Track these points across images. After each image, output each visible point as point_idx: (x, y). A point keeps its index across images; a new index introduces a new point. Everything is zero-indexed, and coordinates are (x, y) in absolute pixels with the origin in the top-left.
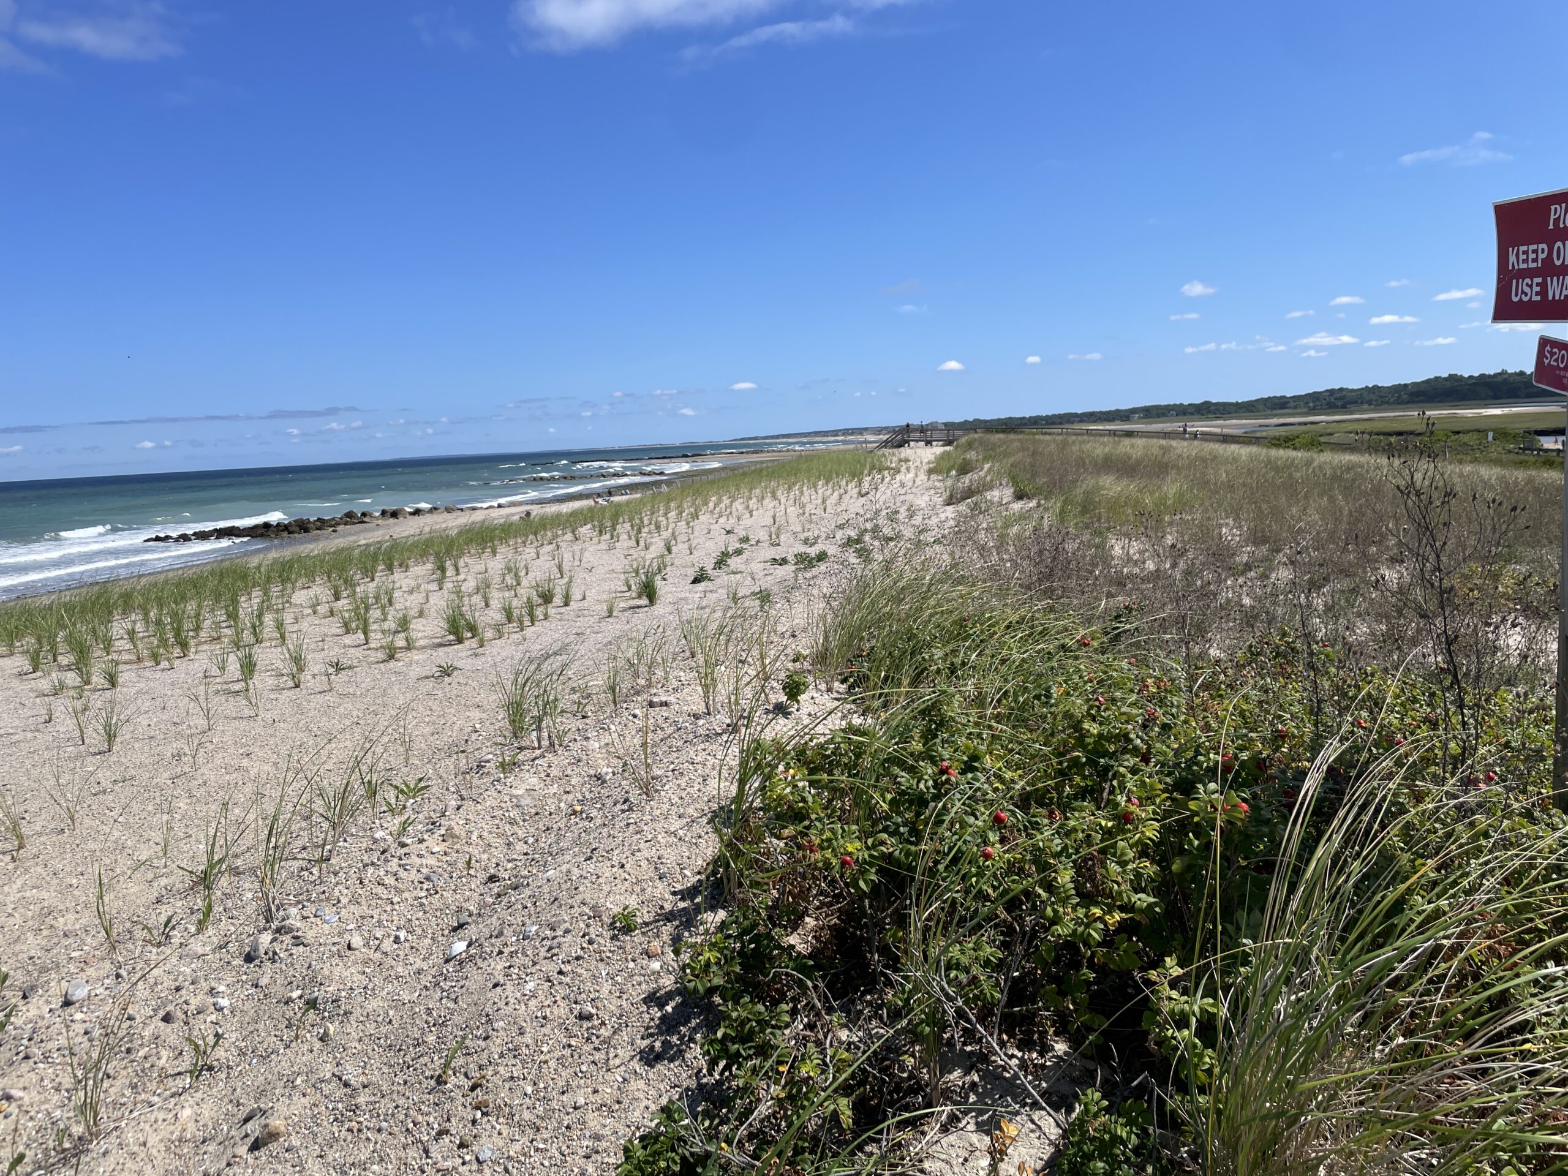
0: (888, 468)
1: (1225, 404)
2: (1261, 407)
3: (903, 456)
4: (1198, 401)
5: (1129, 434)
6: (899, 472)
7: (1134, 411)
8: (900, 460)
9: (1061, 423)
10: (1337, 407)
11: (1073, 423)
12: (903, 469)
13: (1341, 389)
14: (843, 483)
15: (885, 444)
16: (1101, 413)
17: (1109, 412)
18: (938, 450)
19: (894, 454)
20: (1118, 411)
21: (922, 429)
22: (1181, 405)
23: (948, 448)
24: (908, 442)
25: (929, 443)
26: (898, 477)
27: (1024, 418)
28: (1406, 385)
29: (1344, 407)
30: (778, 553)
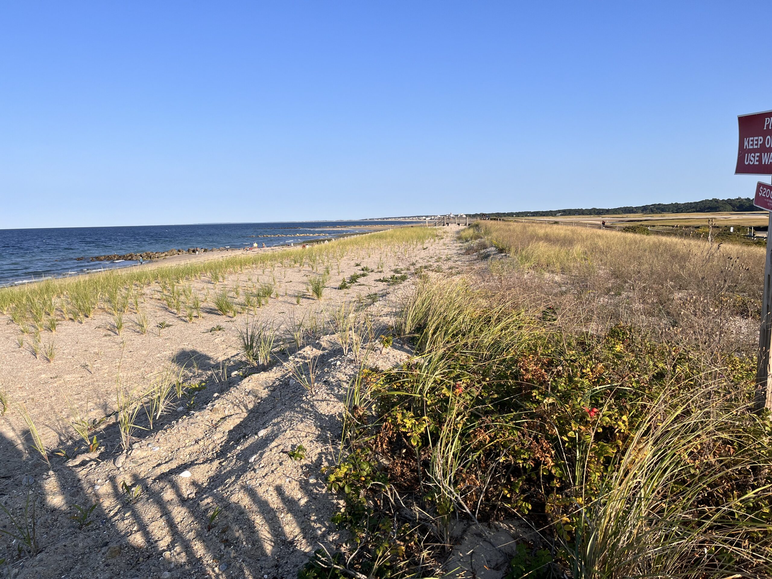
0: (437, 236)
1: (603, 210)
2: (620, 212)
3: (444, 230)
4: (590, 208)
5: (556, 223)
6: (442, 238)
7: (559, 211)
8: (444, 233)
10: (657, 213)
11: (528, 216)
12: (444, 237)
13: (659, 204)
14: (415, 243)
15: (436, 224)
16: (543, 212)
17: (547, 212)
19: (440, 229)
20: (551, 211)
24: (448, 223)
26: (442, 240)
29: (660, 213)
30: (381, 276)
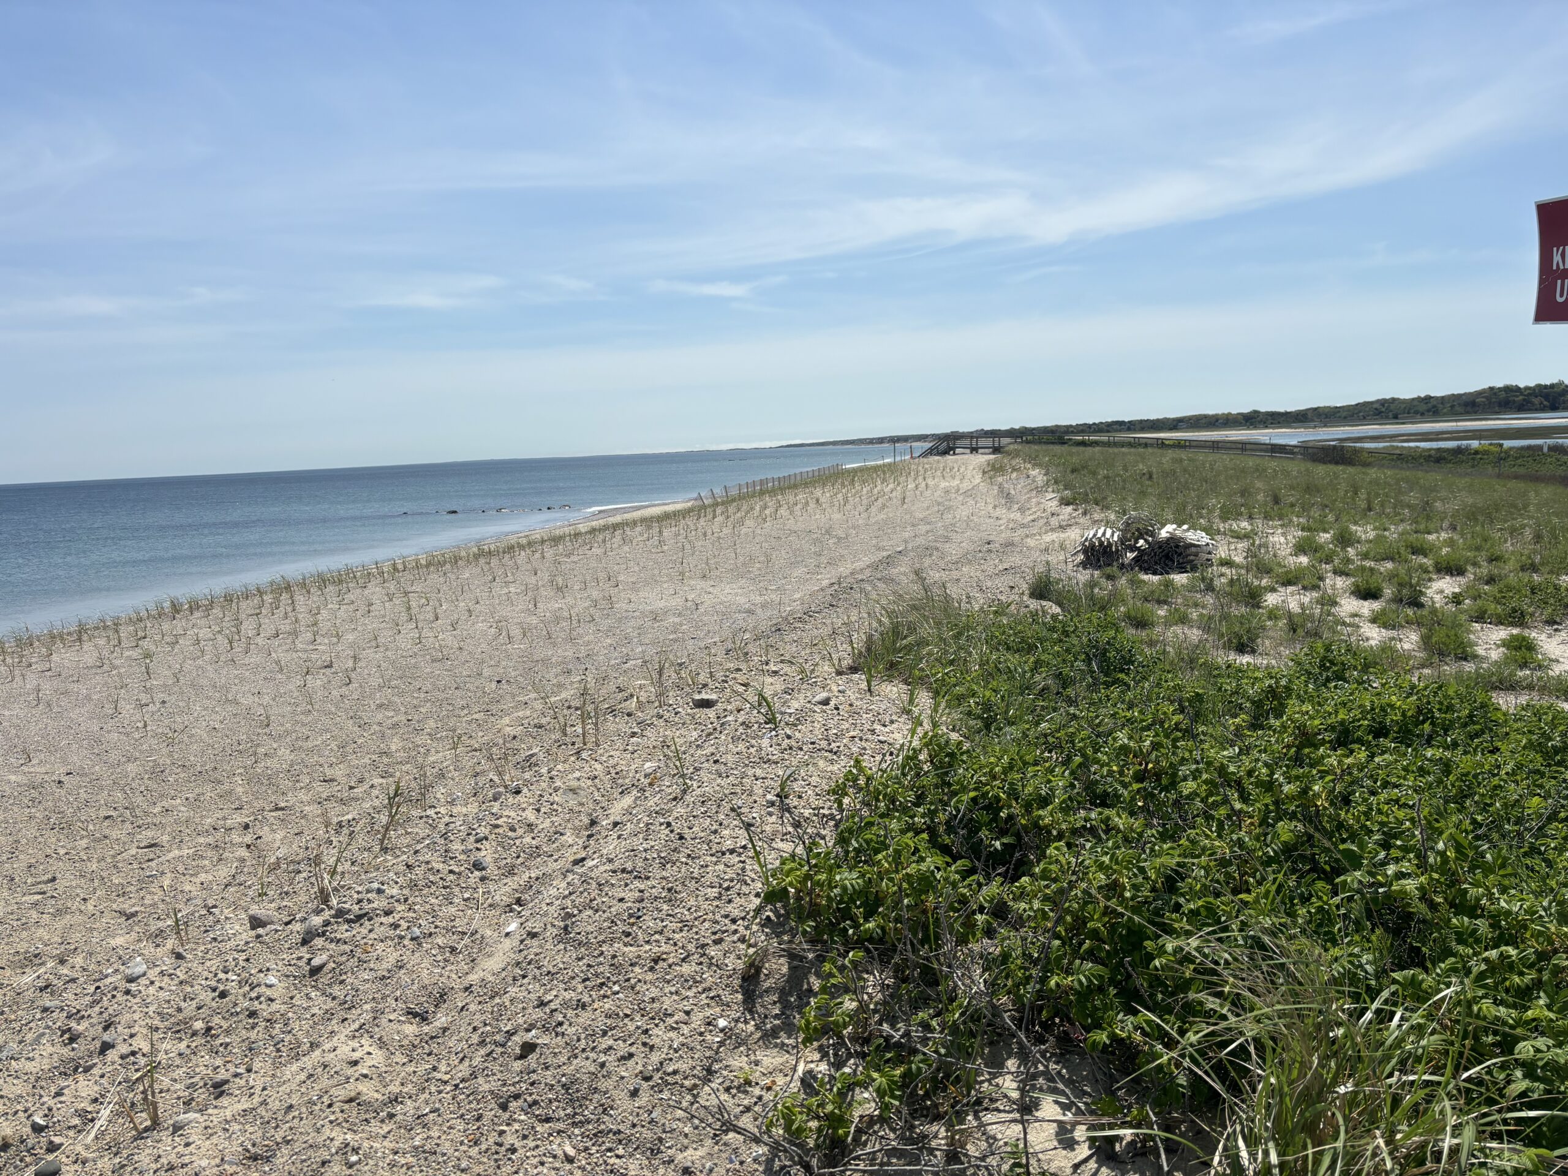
1: (1273, 414)
2: (1310, 415)
3: (948, 463)
7: (1182, 419)
8: (945, 468)
9: (1108, 431)
11: (1120, 431)
13: (1393, 399)
15: (930, 452)
17: (1158, 421)
18: (982, 459)
19: (938, 462)
20: (1166, 419)
21: (971, 436)
22: (1230, 414)
23: (992, 457)
24: (954, 449)
25: (974, 450)
27: (1071, 426)
28: (1460, 396)
